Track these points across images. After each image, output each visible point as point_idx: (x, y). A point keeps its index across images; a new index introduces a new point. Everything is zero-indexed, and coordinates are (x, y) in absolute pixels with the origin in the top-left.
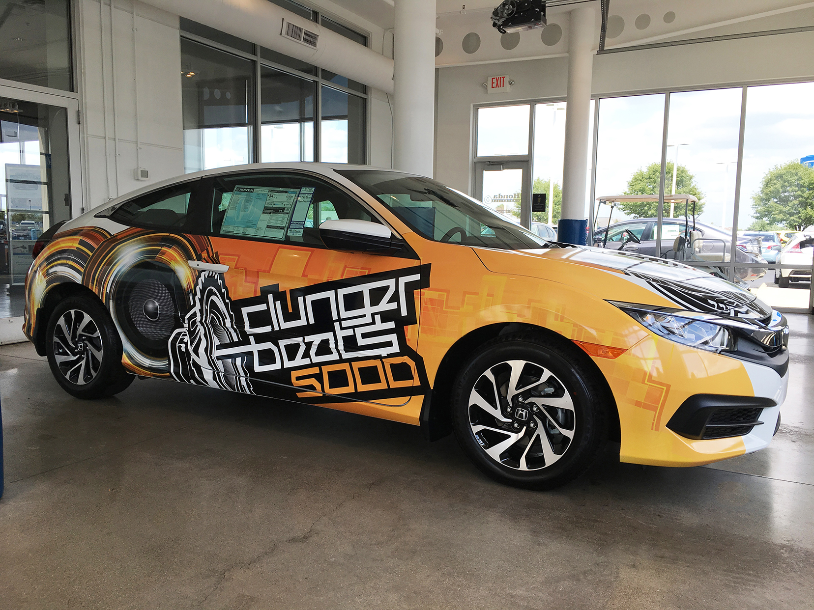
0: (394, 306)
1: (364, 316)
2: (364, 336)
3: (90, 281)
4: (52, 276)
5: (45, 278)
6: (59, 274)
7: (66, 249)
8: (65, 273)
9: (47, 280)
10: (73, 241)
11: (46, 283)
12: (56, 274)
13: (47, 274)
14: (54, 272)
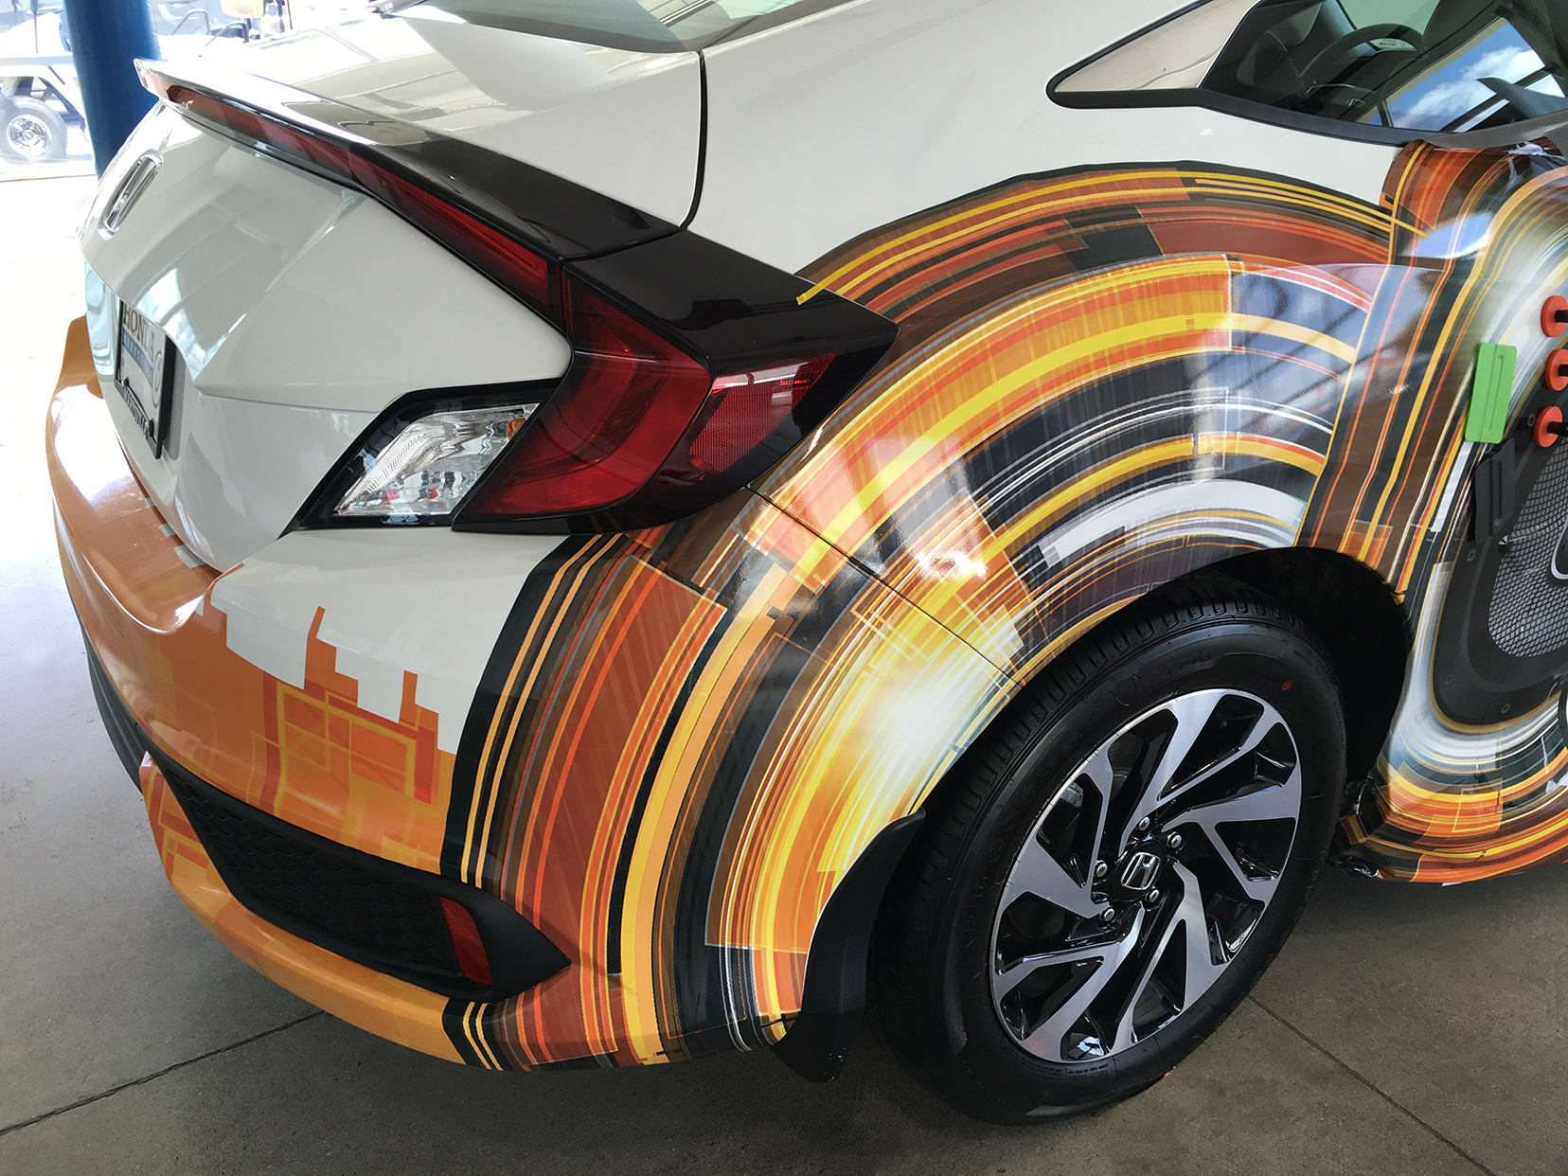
3: (1356, 509)
4: (1084, 574)
5: (1008, 608)
6: (1143, 541)
7: (1156, 367)
8: (1189, 520)
9: (1027, 616)
10: (1178, 297)
11: (1020, 633)
12: (1118, 552)
13: (1026, 579)
14: (1105, 539)
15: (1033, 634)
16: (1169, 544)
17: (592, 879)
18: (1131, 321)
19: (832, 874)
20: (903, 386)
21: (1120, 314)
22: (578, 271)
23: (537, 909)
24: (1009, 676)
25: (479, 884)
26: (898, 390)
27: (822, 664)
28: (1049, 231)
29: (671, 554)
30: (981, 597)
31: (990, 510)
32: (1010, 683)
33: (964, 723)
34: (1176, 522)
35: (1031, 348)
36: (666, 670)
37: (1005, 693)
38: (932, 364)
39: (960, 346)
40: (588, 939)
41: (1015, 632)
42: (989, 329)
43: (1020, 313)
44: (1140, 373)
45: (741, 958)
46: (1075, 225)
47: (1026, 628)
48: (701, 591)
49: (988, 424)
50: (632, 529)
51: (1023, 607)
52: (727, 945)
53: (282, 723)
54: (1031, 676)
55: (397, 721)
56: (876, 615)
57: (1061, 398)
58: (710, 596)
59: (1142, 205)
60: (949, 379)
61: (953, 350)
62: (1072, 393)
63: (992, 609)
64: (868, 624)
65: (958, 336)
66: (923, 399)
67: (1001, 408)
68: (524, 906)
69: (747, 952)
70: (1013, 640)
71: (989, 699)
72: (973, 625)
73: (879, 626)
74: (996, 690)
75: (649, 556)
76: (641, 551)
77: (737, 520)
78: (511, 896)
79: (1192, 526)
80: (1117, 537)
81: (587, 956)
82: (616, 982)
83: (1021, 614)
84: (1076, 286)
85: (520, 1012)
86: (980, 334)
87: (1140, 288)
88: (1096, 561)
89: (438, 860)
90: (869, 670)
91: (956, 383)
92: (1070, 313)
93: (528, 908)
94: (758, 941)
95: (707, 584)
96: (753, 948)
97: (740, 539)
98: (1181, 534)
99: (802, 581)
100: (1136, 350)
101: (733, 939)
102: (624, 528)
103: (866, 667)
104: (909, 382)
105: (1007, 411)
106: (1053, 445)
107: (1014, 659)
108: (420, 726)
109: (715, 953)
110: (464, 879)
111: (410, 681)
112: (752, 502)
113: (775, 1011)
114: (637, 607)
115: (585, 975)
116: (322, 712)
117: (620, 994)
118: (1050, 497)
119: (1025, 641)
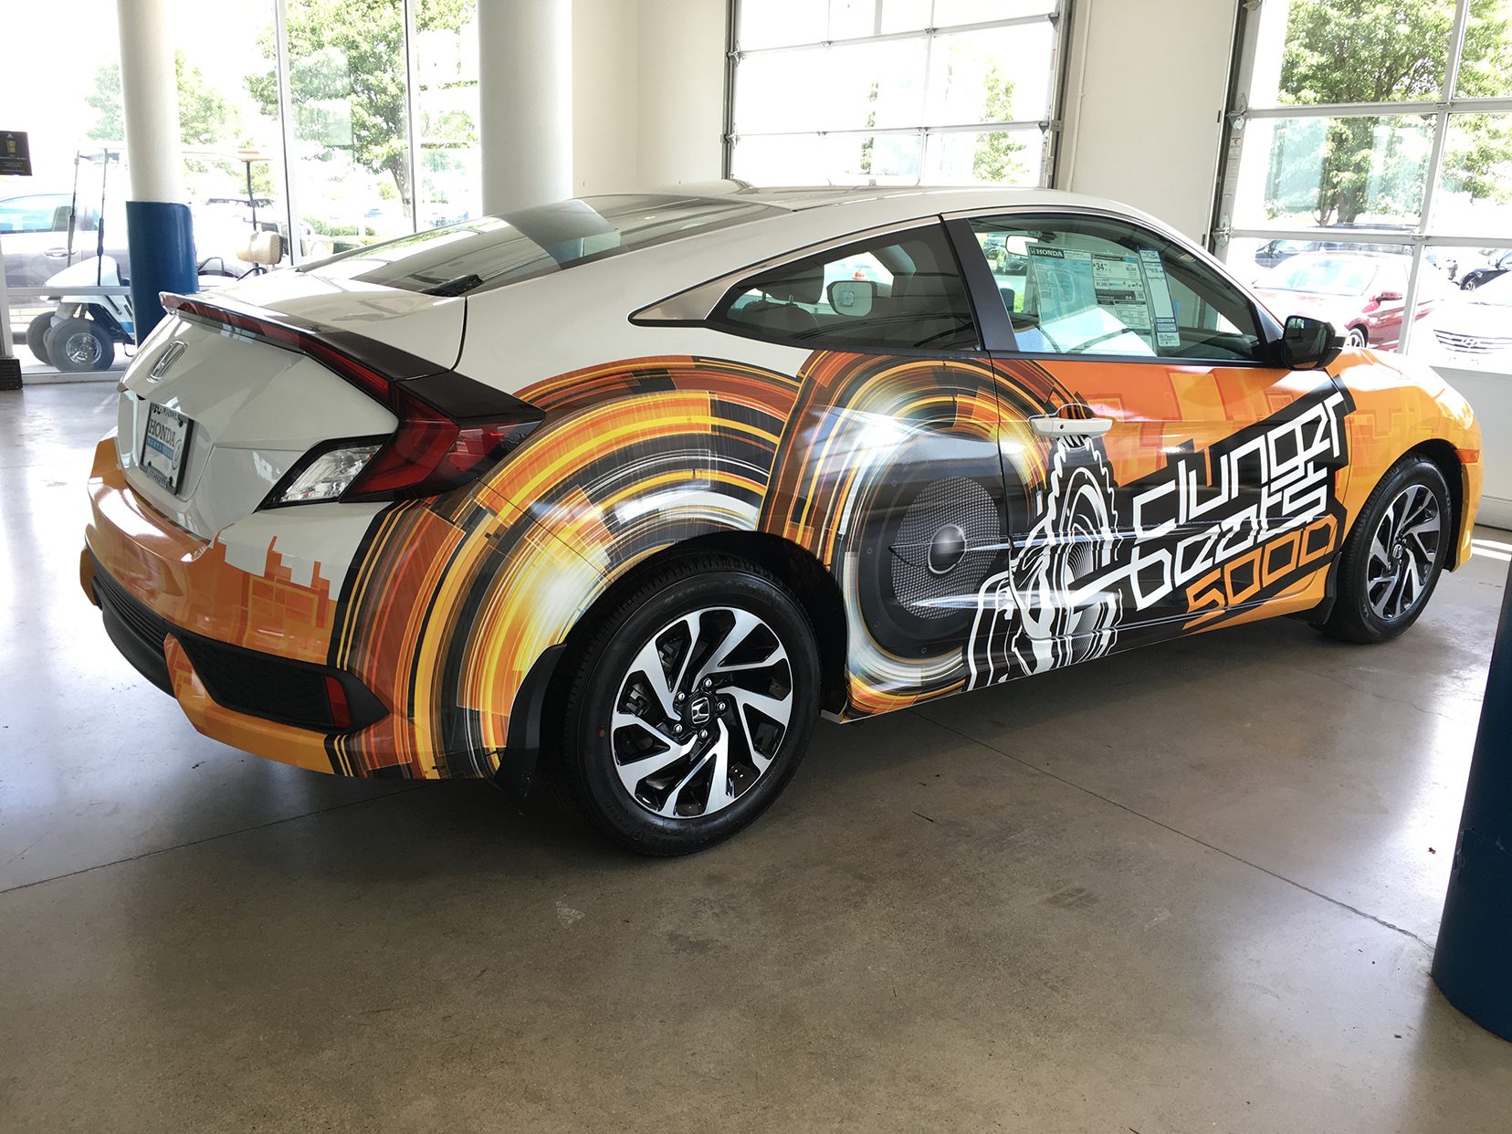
0: (1326, 445)
1: (1297, 468)
2: (1293, 498)
3: (789, 516)
4: (640, 529)
5: (601, 541)
6: (670, 517)
7: (672, 438)
8: (694, 510)
9: (611, 547)
10: (683, 408)
11: (609, 555)
12: (657, 521)
13: (609, 528)
14: (649, 514)
15: (616, 556)
16: (684, 520)
17: (401, 666)
18: (659, 416)
19: (520, 673)
20: (549, 438)
21: (654, 413)
22: (401, 385)
23: (373, 681)
24: (605, 576)
25: (345, 669)
26: (546, 440)
27: (511, 561)
28: (622, 378)
29: (440, 507)
30: (587, 535)
31: (591, 495)
32: (605, 580)
33: (582, 597)
34: (686, 510)
35: (610, 426)
36: (437, 559)
37: (603, 585)
38: (562, 430)
39: (575, 423)
40: (398, 698)
41: (606, 554)
42: (589, 416)
43: (604, 410)
44: (663, 440)
45: (475, 716)
46: (635, 376)
47: (612, 552)
48: (454, 524)
49: (589, 457)
50: (423, 497)
51: (609, 542)
52: (468, 707)
53: (251, 596)
54: (616, 578)
55: (309, 587)
56: (536, 539)
57: (625, 448)
58: (458, 526)
59: (670, 369)
60: (570, 437)
61: (572, 424)
62: (630, 446)
63: (593, 541)
64: (533, 543)
65: (574, 418)
66: (558, 444)
67: (595, 451)
68: (367, 679)
69: (478, 712)
70: (605, 558)
71: (594, 587)
72: (583, 548)
73: (538, 545)
74: (598, 582)
75: (430, 507)
76: (427, 505)
77: (471, 493)
78: (361, 674)
79: (696, 513)
80: (654, 514)
81: (397, 708)
82: (412, 722)
83: (608, 545)
84: (632, 400)
85: (363, 737)
86: (585, 418)
87: (664, 403)
88: (645, 524)
89: (326, 657)
90: (534, 566)
91: (573, 438)
92: (629, 411)
93: (369, 680)
94: (484, 707)
95: (457, 521)
96: (481, 711)
97: (472, 501)
98: (690, 516)
99: (501, 522)
100: (661, 429)
101: (471, 705)
102: (420, 497)
103: (532, 564)
104: (551, 436)
105: (598, 452)
106: (621, 469)
107: (606, 568)
108: (320, 587)
109: (462, 711)
110: (338, 667)
111: (317, 565)
112: (478, 485)
113: (493, 746)
114: (424, 529)
115: (396, 718)
116: (272, 587)
117: (414, 729)
118: (620, 491)
119: (611, 559)
